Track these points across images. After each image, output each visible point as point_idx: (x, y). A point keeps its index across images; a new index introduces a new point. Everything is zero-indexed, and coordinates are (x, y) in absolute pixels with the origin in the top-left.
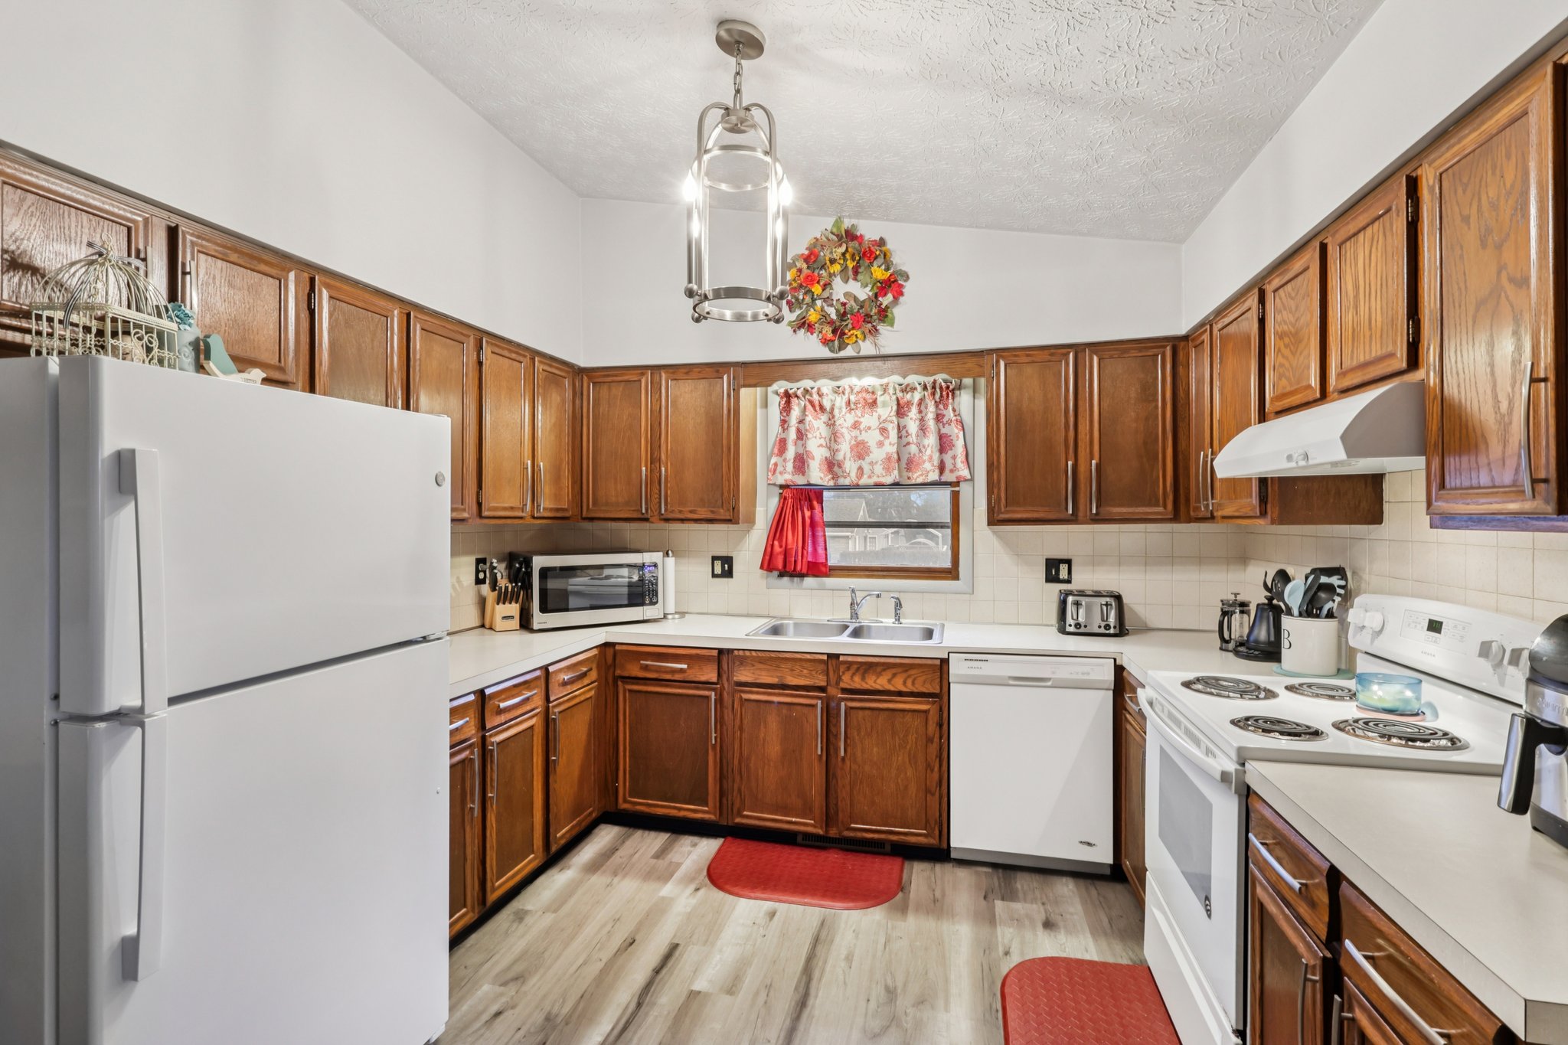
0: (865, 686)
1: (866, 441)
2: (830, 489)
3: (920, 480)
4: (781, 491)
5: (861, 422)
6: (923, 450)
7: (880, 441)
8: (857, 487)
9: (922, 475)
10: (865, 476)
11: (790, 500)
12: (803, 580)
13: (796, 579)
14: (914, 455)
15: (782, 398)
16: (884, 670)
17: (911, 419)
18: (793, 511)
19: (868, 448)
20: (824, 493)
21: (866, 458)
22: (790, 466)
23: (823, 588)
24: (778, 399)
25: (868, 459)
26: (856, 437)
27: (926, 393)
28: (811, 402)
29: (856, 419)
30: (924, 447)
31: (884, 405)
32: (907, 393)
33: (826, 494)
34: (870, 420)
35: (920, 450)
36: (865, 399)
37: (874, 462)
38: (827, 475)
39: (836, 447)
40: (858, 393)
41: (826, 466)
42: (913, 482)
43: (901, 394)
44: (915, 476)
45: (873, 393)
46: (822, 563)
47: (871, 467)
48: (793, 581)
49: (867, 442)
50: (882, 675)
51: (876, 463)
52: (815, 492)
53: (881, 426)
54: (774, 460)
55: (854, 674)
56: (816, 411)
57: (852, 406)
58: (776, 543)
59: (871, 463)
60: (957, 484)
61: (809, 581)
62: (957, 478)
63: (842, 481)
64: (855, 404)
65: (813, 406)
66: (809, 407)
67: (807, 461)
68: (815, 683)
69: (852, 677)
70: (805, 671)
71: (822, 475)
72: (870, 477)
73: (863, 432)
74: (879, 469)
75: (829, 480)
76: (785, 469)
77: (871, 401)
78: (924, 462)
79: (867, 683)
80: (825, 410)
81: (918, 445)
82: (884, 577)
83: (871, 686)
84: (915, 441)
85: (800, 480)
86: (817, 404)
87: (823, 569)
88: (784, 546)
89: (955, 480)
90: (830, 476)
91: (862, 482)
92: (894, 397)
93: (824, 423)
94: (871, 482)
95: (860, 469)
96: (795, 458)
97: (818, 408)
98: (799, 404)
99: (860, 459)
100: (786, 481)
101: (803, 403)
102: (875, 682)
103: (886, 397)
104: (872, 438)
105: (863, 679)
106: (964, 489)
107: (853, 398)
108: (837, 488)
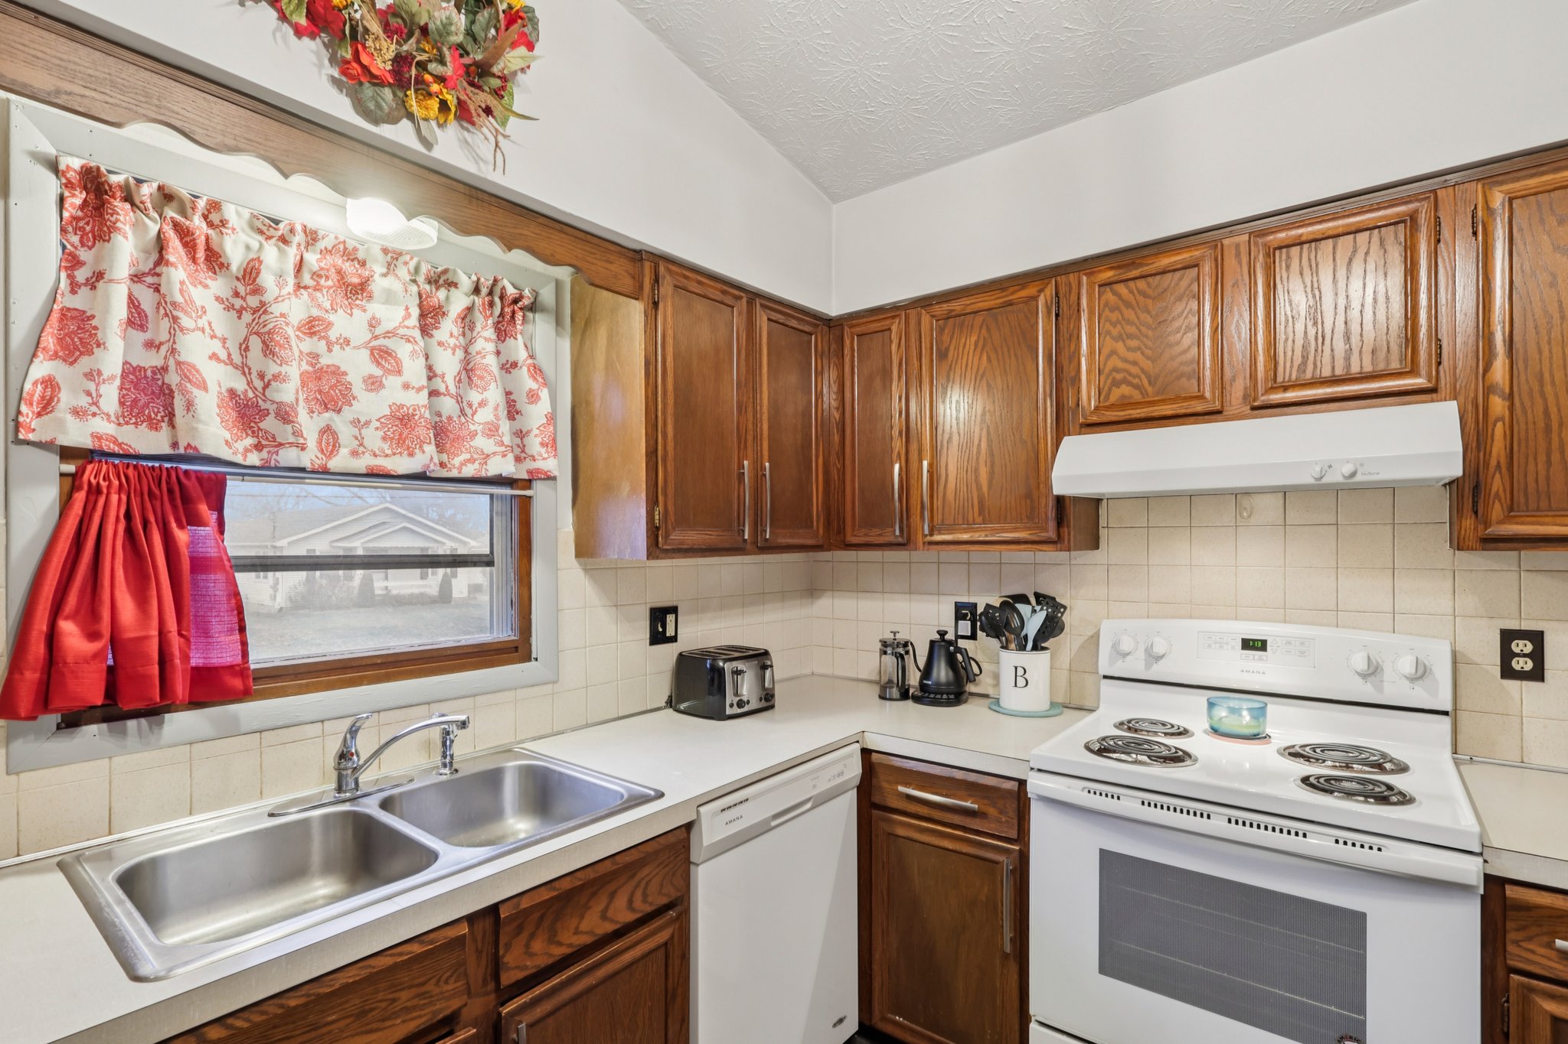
0: (559, 952)
1: (342, 369)
2: (247, 472)
3: (469, 471)
4: (70, 468)
5: (330, 324)
6: (469, 411)
7: (371, 376)
8: (324, 472)
9: (472, 461)
10: (344, 451)
11: (114, 498)
12: (161, 723)
13: (132, 724)
14: (450, 418)
15: (69, 185)
16: (594, 894)
17: (440, 344)
18: (130, 531)
19: (348, 387)
20: (229, 483)
21: (346, 408)
22: (110, 396)
23: (233, 731)
24: (52, 186)
25: (348, 413)
26: (316, 356)
27: (478, 301)
28: (185, 235)
29: (315, 312)
30: (470, 405)
31: (389, 298)
32: (437, 289)
33: (234, 488)
34: (349, 324)
35: (462, 410)
36: (339, 272)
37: (363, 421)
38: (239, 439)
39: (273, 369)
40: (327, 251)
41: (234, 414)
42: (454, 474)
43: (427, 287)
44: (457, 461)
45: (363, 264)
46: (231, 667)
47: (356, 431)
48: (124, 733)
49: (345, 374)
50: (590, 908)
51: (368, 423)
52: (197, 478)
53: (375, 343)
54: (41, 369)
55: (532, 936)
56: (194, 260)
57: (307, 279)
58: (68, 628)
59: (356, 423)
60: (528, 483)
61: (181, 723)
62: (530, 472)
63: (289, 457)
64: (316, 275)
65: (189, 245)
66: (174, 242)
67: (184, 392)
68: (434, 1013)
69: (527, 946)
70: (404, 995)
71: (228, 436)
72: (354, 453)
73: (336, 348)
74: (373, 438)
75: (246, 451)
76: (95, 404)
77: (356, 280)
78: (474, 435)
79: (560, 944)
80: (224, 266)
81: (459, 399)
82: (388, 678)
83: (570, 945)
84: (453, 390)
85: (148, 441)
86: (201, 242)
87: (237, 683)
88: (106, 632)
89: (525, 476)
90: (249, 441)
91: (335, 464)
92: (414, 289)
93: (218, 299)
94: (361, 464)
95: (327, 430)
96: (124, 375)
97: (201, 254)
98: (137, 225)
99: (327, 409)
100: (97, 437)
101: (153, 228)
102: (577, 932)
103: (389, 283)
104: (356, 365)
105: (552, 939)
106: (539, 492)
107: (312, 258)
108: (268, 471)
